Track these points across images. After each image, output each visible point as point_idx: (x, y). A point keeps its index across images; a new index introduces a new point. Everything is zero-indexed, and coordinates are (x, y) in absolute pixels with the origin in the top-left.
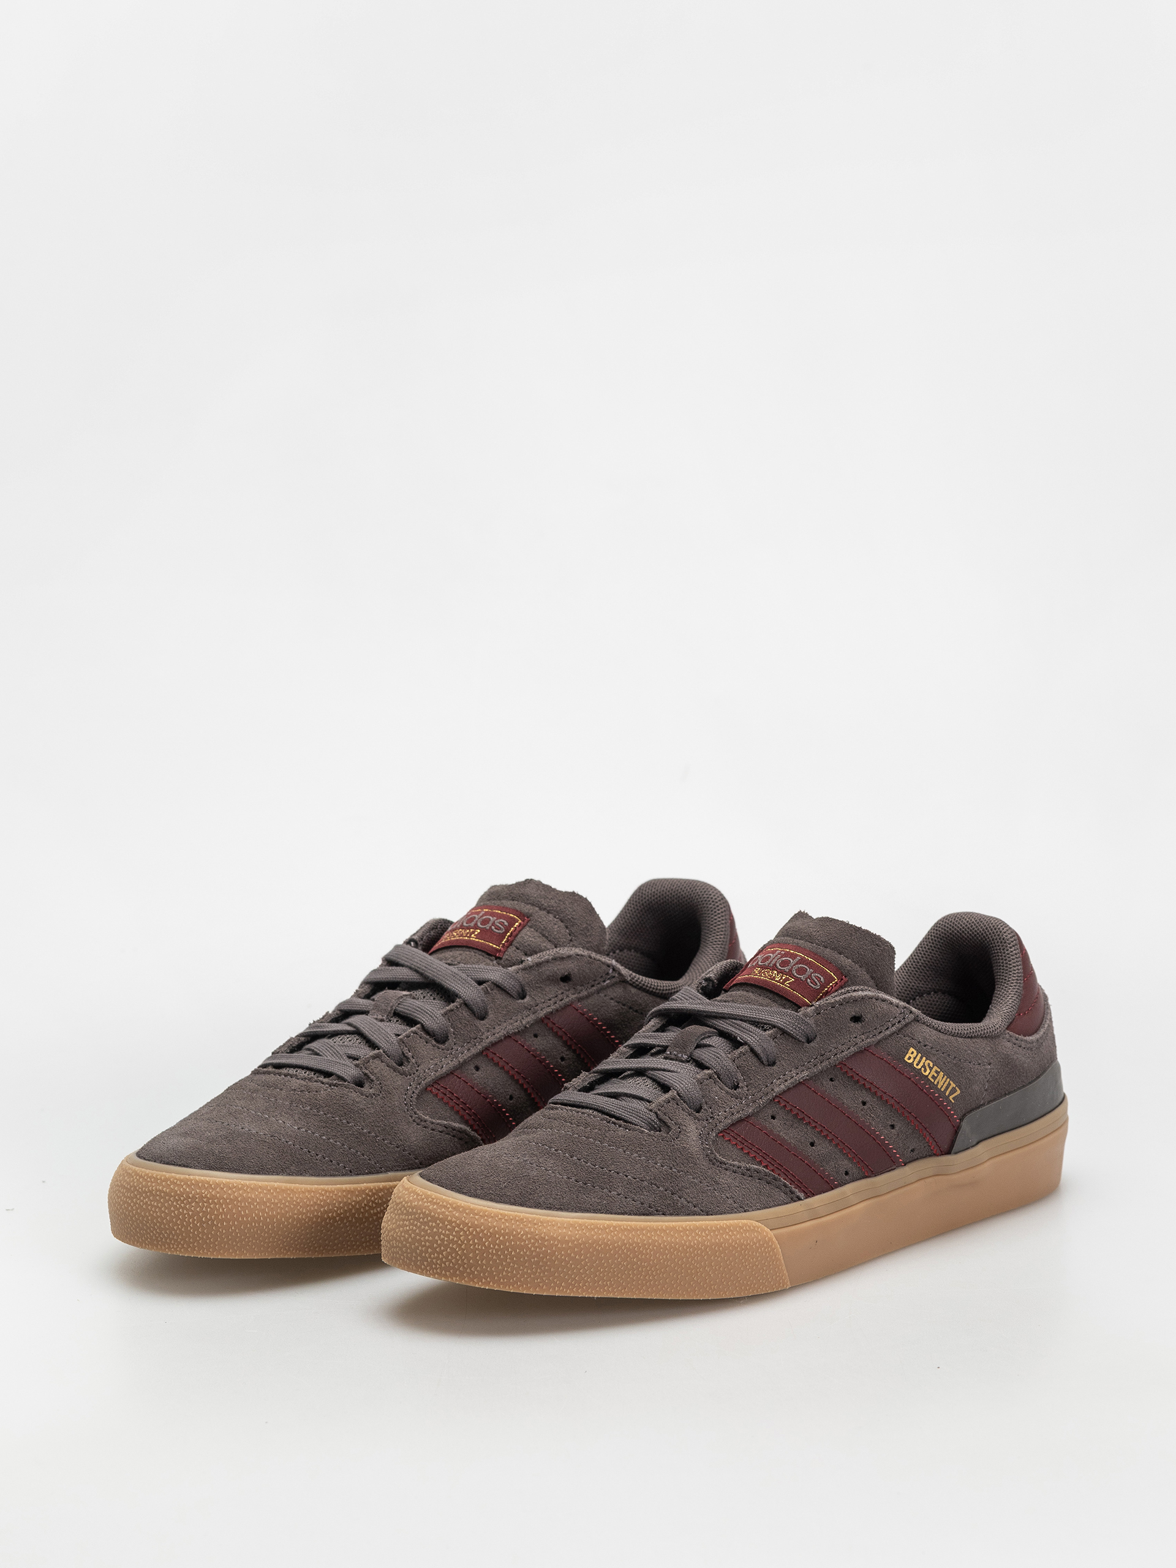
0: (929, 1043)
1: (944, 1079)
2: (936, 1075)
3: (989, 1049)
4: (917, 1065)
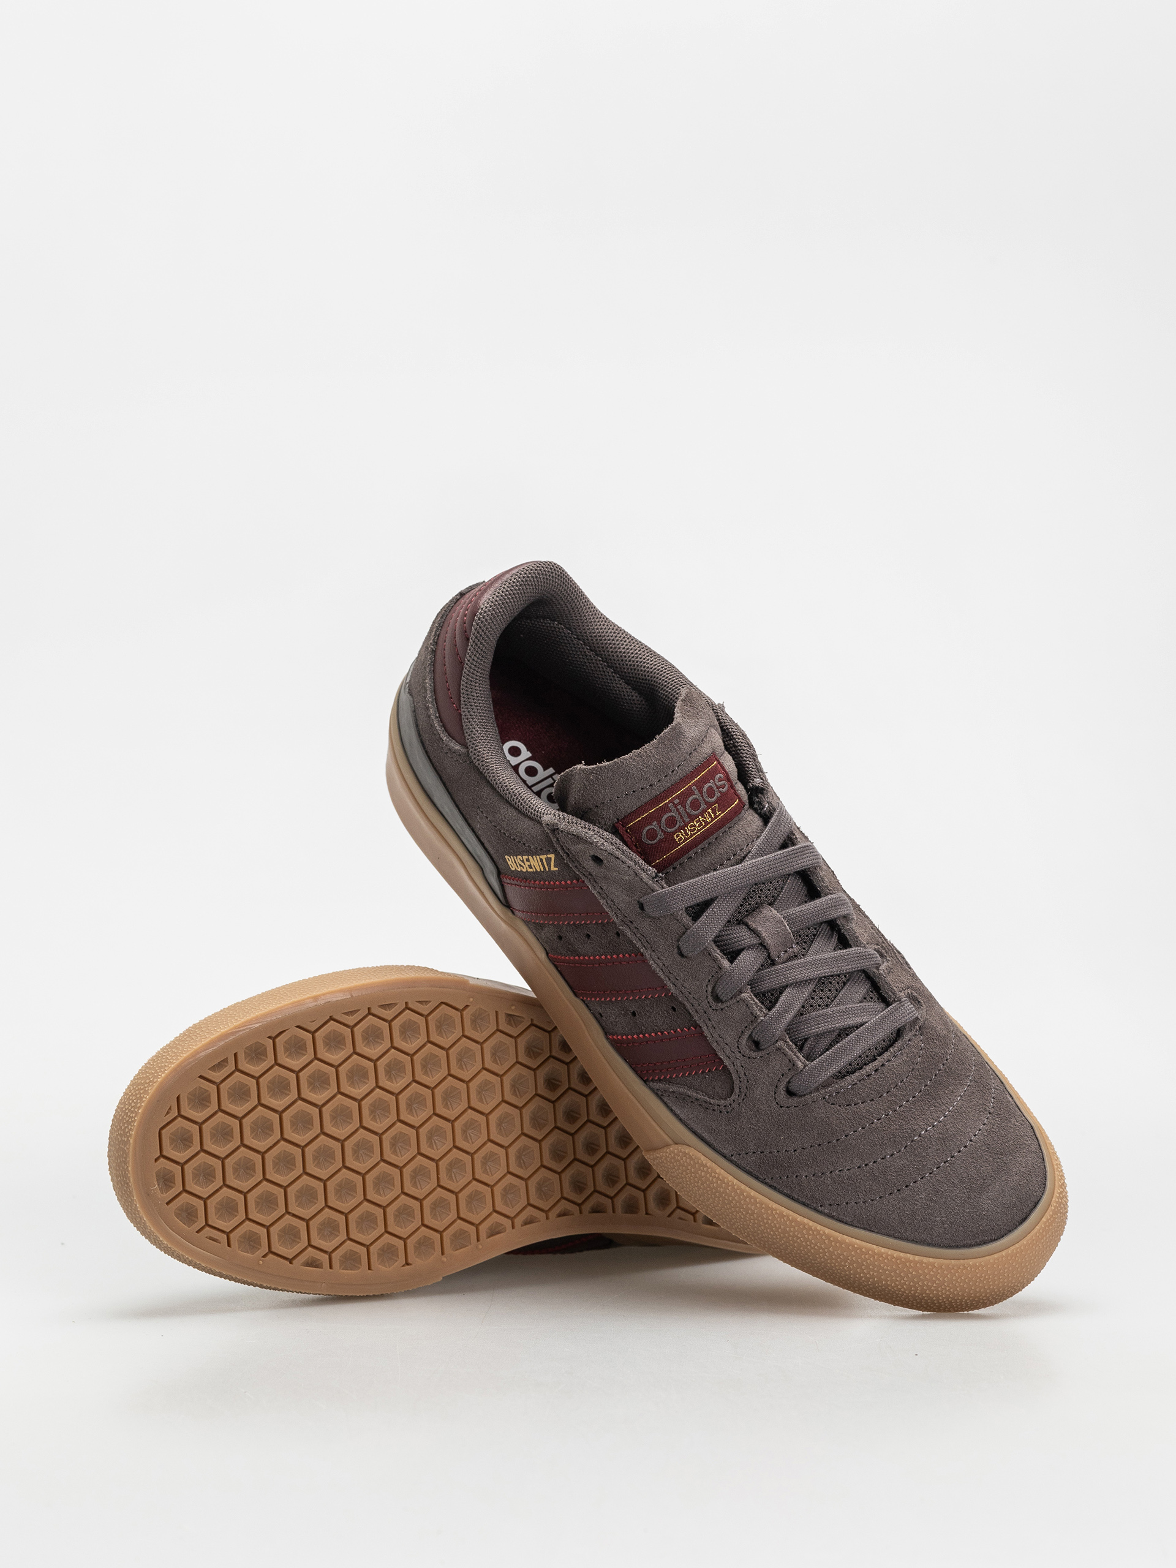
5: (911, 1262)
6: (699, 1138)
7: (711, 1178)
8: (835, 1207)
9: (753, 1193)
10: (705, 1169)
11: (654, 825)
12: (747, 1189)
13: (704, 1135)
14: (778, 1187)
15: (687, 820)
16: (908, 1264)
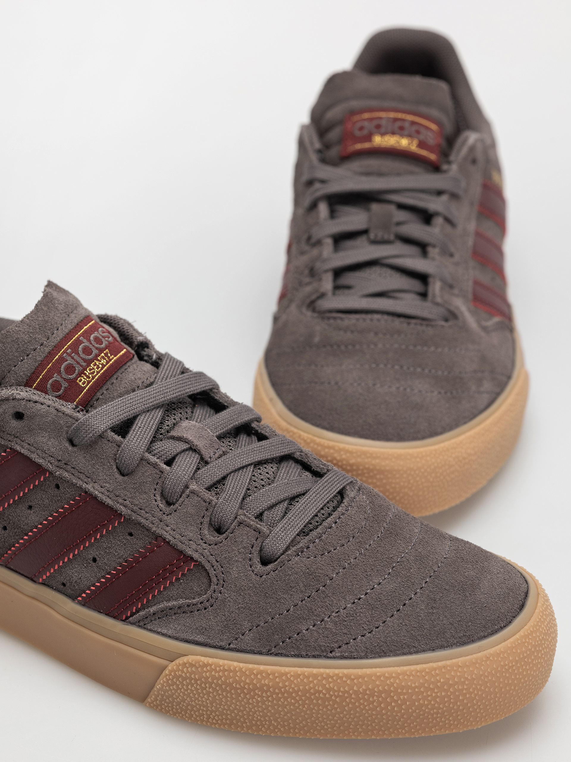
5: (435, 669)
6: (193, 643)
7: (217, 674)
8: (344, 647)
9: (262, 667)
10: (208, 668)
11: (56, 377)
12: (256, 666)
13: (196, 639)
14: (284, 652)
15: (84, 364)
16: (433, 673)
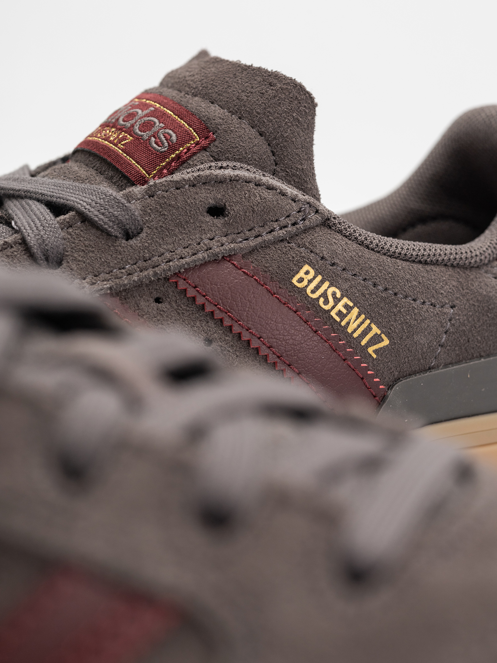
0: (341, 261)
1: (360, 320)
2: (344, 311)
3: (455, 283)
4: (313, 292)
